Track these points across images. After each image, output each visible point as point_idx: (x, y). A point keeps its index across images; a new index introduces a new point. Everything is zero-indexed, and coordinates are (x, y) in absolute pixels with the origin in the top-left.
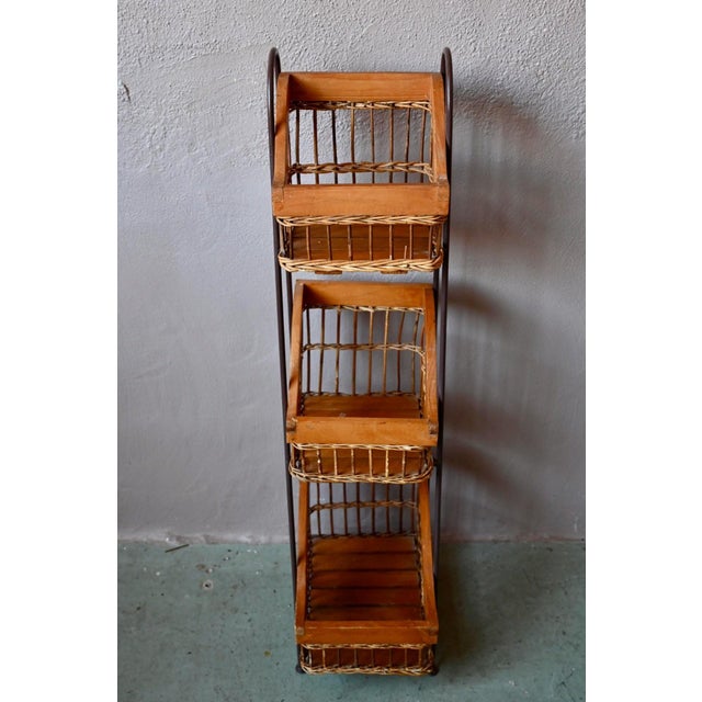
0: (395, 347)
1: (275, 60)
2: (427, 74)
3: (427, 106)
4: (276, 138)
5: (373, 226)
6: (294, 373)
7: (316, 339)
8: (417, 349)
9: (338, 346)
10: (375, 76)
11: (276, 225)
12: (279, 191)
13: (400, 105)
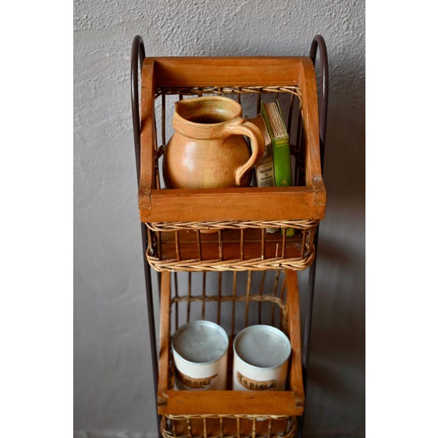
0: (257, 298)
1: (139, 47)
2: (296, 59)
3: (295, 90)
4: (142, 135)
5: (245, 230)
6: (164, 343)
7: (183, 291)
8: (277, 300)
9: (204, 297)
10: (244, 61)
11: (144, 228)
12: (146, 198)
13: (268, 89)
